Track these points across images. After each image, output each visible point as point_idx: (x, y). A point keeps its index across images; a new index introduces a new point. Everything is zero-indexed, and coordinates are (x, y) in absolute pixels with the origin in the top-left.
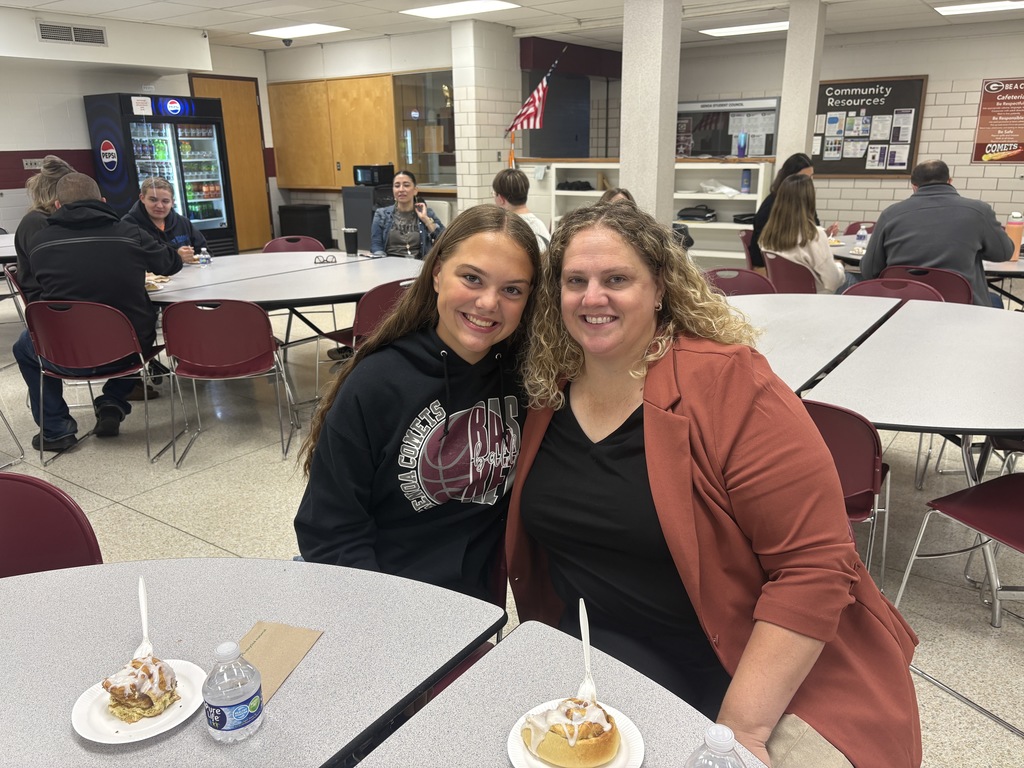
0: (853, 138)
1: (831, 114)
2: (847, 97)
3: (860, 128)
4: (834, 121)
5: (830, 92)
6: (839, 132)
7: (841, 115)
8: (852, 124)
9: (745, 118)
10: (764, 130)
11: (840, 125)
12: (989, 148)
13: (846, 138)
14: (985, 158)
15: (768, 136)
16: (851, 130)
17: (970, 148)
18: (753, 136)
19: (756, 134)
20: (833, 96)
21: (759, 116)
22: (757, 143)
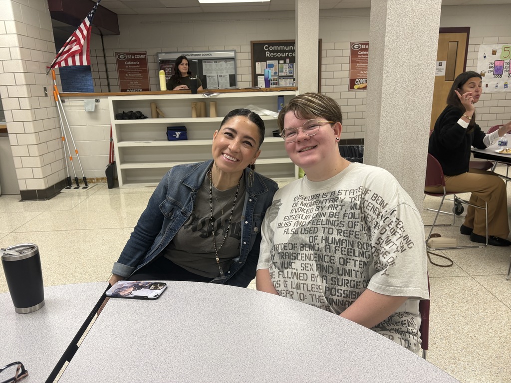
0: (284, 77)
1: (269, 62)
2: (277, 51)
3: (287, 71)
4: (271, 66)
5: (266, 48)
6: (275, 73)
7: (275, 62)
8: (283, 68)
9: (213, 64)
10: (227, 72)
11: (275, 69)
12: (357, 82)
13: (280, 77)
14: (356, 87)
15: (230, 76)
16: (282, 72)
17: (347, 82)
18: (221, 76)
19: (222, 75)
20: (269, 50)
21: (223, 63)
22: (224, 80)
